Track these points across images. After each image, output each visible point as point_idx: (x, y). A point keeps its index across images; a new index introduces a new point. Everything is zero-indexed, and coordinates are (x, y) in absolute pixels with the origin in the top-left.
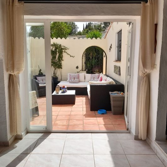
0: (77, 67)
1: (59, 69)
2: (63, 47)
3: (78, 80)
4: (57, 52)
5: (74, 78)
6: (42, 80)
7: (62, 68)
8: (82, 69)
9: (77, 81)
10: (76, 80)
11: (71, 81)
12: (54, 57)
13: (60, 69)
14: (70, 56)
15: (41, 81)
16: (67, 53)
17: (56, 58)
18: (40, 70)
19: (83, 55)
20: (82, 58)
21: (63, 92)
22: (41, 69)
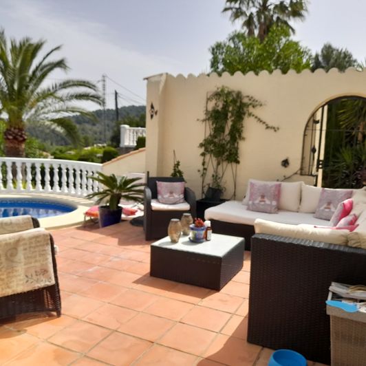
0: (285, 163)
1: (229, 165)
2: (246, 100)
3: (274, 203)
4: (230, 115)
5: (263, 197)
6: (171, 193)
7: (238, 162)
8: (302, 169)
9: (271, 205)
10: (268, 202)
11: (253, 204)
12: (219, 130)
13: (234, 164)
14: (264, 126)
15: (166, 196)
16: (256, 117)
17: (224, 132)
18: (178, 164)
19: (307, 126)
20: (305, 135)
21: (196, 241)
22: (179, 162)
